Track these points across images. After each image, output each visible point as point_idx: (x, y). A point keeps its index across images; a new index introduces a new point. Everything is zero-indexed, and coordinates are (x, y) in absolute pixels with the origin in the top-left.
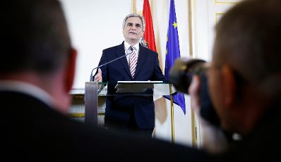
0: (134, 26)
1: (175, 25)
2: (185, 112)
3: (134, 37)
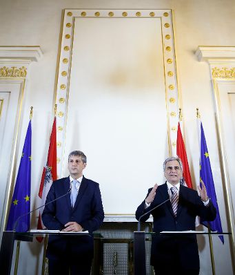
0: (174, 168)
1: (206, 154)
3: (175, 179)
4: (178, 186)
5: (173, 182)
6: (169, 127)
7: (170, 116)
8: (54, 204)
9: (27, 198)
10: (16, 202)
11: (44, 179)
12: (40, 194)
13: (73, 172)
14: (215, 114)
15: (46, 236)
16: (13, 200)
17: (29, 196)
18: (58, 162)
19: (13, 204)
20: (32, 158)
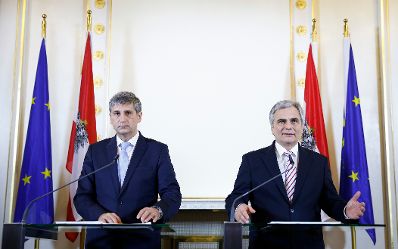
0: (289, 122)
1: (356, 101)
2: (374, 241)
3: (291, 139)
4: (295, 150)
5: (288, 145)
6: (293, 52)
7: (296, 33)
8: (92, 180)
9: (47, 173)
10: (27, 180)
11: (74, 141)
12: (69, 167)
13: (122, 131)
14: (378, 30)
15: (83, 230)
16: (23, 176)
17: (50, 169)
18: (97, 112)
19: (22, 182)
20: (51, 105)
